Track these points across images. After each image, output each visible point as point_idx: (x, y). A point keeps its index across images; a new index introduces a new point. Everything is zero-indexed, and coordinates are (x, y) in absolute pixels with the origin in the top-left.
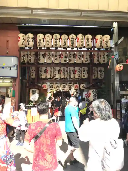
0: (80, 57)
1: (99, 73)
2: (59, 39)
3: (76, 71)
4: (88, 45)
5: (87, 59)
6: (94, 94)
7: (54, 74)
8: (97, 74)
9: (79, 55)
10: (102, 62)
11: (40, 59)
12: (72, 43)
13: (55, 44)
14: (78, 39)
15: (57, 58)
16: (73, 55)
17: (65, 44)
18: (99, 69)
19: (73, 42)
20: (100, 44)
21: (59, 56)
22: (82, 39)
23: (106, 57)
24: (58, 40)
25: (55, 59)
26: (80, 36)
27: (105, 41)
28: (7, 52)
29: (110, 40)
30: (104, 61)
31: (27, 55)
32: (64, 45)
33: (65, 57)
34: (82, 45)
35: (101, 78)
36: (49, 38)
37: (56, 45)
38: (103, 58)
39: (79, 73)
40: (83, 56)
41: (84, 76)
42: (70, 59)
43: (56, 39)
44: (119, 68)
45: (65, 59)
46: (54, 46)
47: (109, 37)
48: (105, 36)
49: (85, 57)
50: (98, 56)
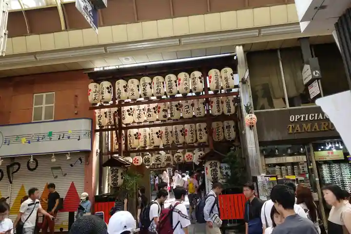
0: (188, 108)
1: (226, 131)
2: (150, 84)
3: (186, 131)
4: (195, 89)
5: (198, 109)
6: (213, 168)
7: (151, 139)
8: (224, 132)
9: (186, 104)
10: (226, 113)
11: (124, 118)
12: (170, 89)
13: (143, 93)
14: (180, 80)
15: (150, 113)
16: (176, 106)
17: (158, 91)
18: (226, 123)
19: (170, 87)
20: (215, 85)
21: (153, 110)
22: (186, 80)
23: (232, 104)
24: (148, 86)
25: (148, 116)
26: (182, 75)
27: (223, 78)
28: (76, 112)
29: (232, 75)
30: (229, 111)
31: (105, 113)
32: (157, 93)
33: (164, 110)
34: (186, 89)
35: (230, 138)
36: (132, 85)
37: (145, 95)
38: (227, 105)
39: (192, 133)
40: (193, 105)
41: (201, 138)
42: (171, 113)
43: (144, 85)
44: (249, 121)
45: (163, 113)
46: (142, 95)
47: (229, 70)
48: (223, 70)
49: (196, 106)
50: (218, 103)
